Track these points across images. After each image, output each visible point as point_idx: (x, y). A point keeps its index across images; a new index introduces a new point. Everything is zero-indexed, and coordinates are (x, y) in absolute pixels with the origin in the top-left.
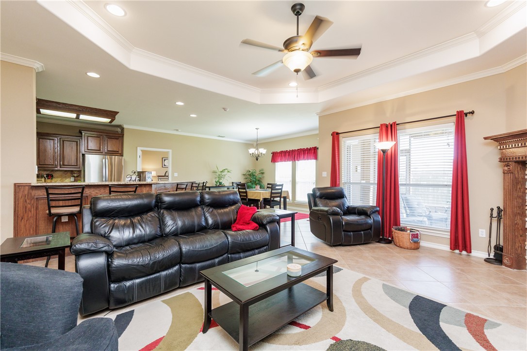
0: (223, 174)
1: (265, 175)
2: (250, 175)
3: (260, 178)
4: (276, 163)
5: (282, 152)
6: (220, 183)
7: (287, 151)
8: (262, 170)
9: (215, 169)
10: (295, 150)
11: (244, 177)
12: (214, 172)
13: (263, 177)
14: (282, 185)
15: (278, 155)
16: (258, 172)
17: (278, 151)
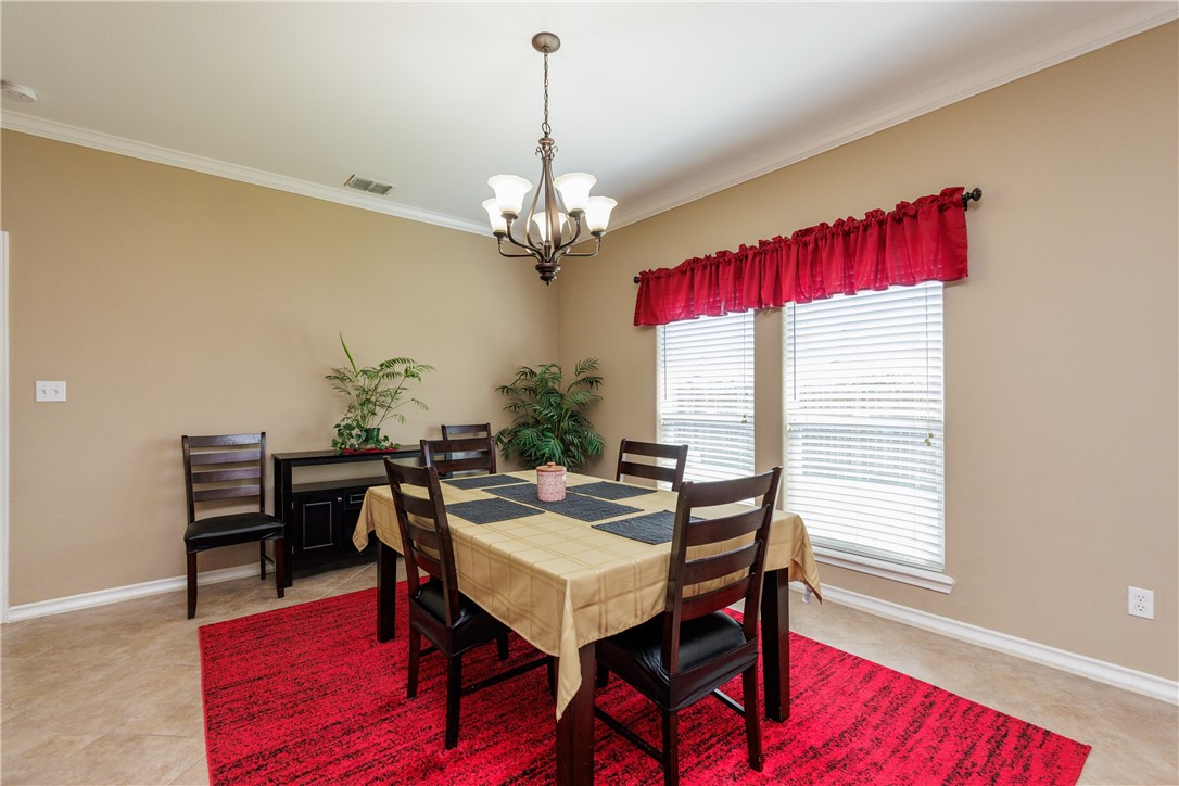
0: (387, 385)
1: (603, 390)
2: (532, 391)
3: (581, 404)
4: (660, 328)
5: (691, 266)
6: (370, 434)
7: (722, 254)
8: (591, 365)
9: (341, 363)
10: (778, 240)
11: (505, 400)
12: (339, 377)
13: (597, 400)
14: (679, 453)
15: (674, 281)
16: (570, 377)
17: (672, 266)
